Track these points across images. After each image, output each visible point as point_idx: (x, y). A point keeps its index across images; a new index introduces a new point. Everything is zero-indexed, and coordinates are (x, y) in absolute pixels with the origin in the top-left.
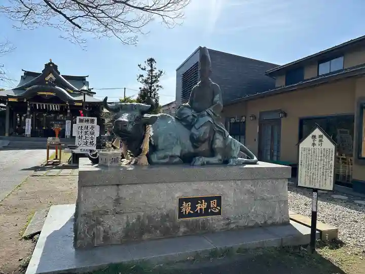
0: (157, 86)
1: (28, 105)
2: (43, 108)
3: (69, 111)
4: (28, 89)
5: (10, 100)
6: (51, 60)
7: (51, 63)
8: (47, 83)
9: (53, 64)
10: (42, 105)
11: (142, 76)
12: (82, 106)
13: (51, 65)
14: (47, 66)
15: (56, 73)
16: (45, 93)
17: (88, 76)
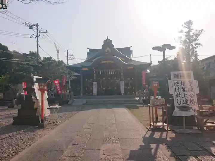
0: (196, 44)
1: (95, 72)
2: (104, 73)
4: (94, 60)
5: (83, 69)
6: (107, 37)
7: (108, 39)
8: (107, 54)
10: (104, 71)
11: (181, 37)
13: (108, 41)
15: (112, 46)
16: (106, 62)
17: (132, 47)
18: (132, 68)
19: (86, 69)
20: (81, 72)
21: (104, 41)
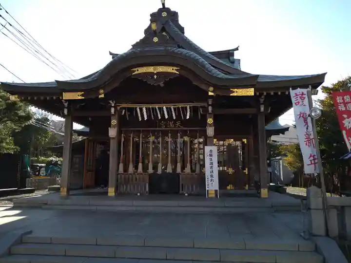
1: (113, 110)
3: (210, 121)
5: (67, 96)
7: (164, 9)
9: (168, 10)
12: (255, 98)
13: (164, 14)
14: (155, 17)
15: (176, 29)
16: (151, 69)
17: (237, 49)
18: (251, 92)
19: (77, 96)
20: (66, 112)
21: (151, 15)
